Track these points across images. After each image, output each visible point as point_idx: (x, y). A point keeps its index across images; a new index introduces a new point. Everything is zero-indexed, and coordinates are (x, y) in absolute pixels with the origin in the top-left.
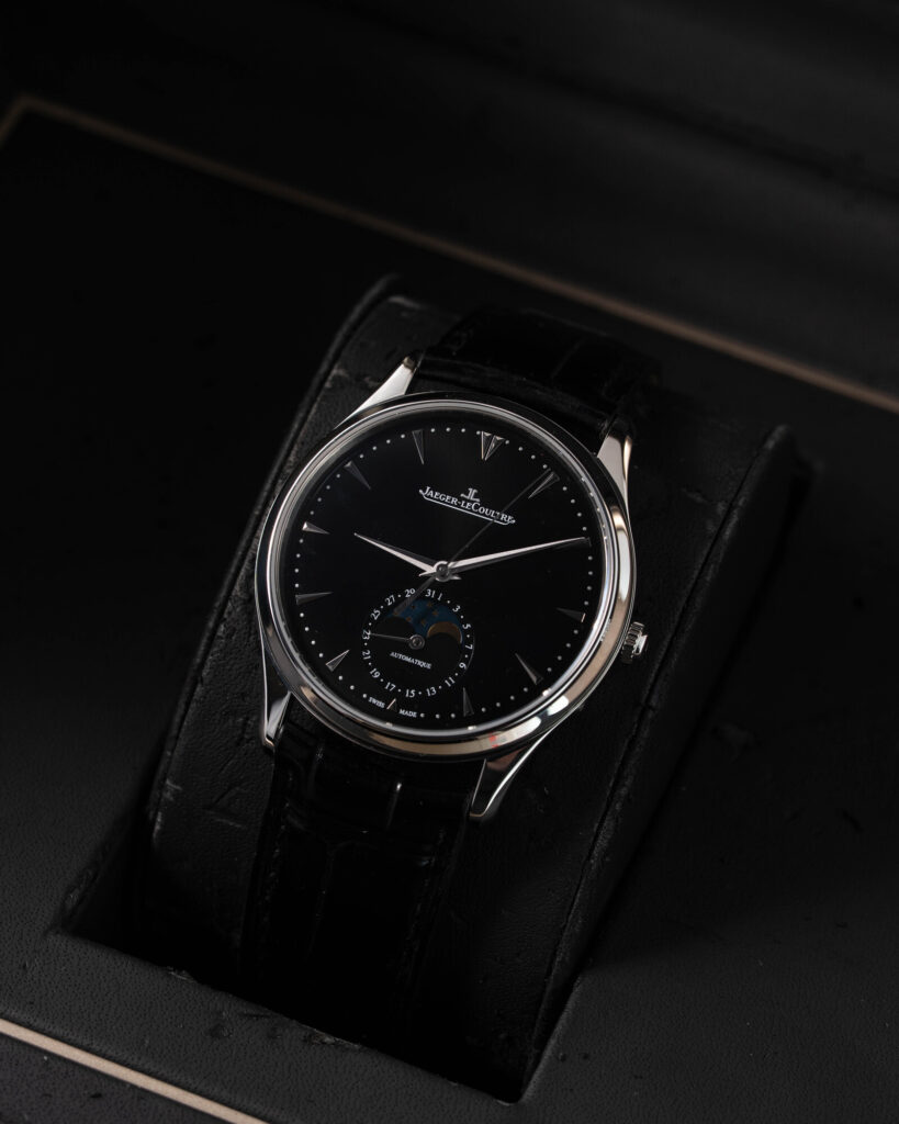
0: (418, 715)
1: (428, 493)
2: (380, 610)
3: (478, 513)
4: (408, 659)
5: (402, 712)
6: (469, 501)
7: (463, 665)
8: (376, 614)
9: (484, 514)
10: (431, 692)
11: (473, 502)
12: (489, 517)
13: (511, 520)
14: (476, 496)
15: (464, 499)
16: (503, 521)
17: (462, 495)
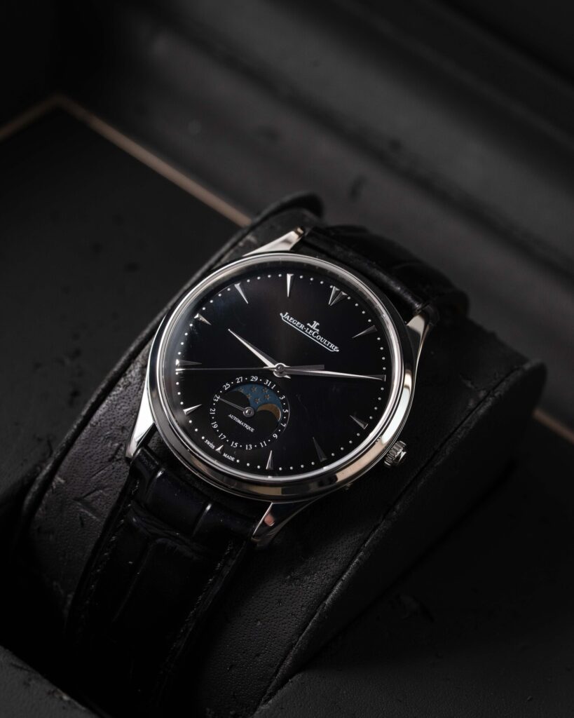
0: (235, 460)
1: (285, 317)
2: (230, 384)
3: (315, 339)
4: (239, 422)
5: (225, 455)
6: (312, 329)
8: (227, 386)
9: (319, 341)
10: (249, 447)
11: (314, 331)
12: (322, 343)
13: (336, 349)
14: (317, 327)
15: (309, 327)
16: (331, 349)
17: (308, 324)
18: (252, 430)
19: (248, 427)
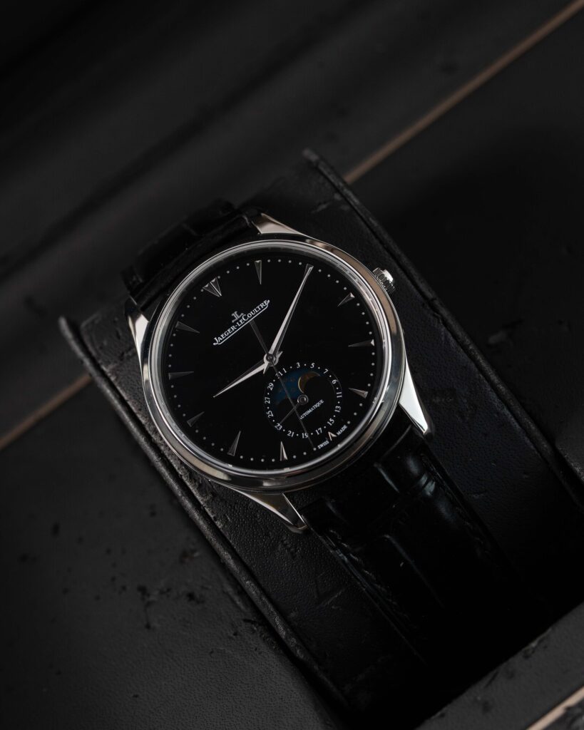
0: (347, 425)
1: (218, 341)
2: (269, 410)
3: (250, 319)
4: (309, 411)
5: (339, 433)
6: (238, 321)
7: (334, 382)
8: (270, 414)
9: (253, 316)
10: (338, 409)
11: (241, 318)
12: (256, 313)
13: (267, 303)
14: (239, 314)
15: (236, 321)
16: (264, 307)
17: (233, 321)
18: (322, 402)
19: (317, 405)
